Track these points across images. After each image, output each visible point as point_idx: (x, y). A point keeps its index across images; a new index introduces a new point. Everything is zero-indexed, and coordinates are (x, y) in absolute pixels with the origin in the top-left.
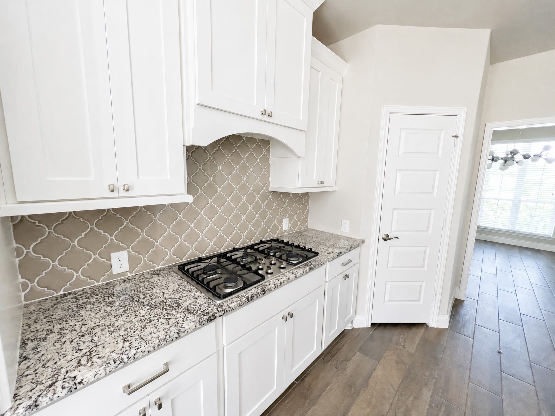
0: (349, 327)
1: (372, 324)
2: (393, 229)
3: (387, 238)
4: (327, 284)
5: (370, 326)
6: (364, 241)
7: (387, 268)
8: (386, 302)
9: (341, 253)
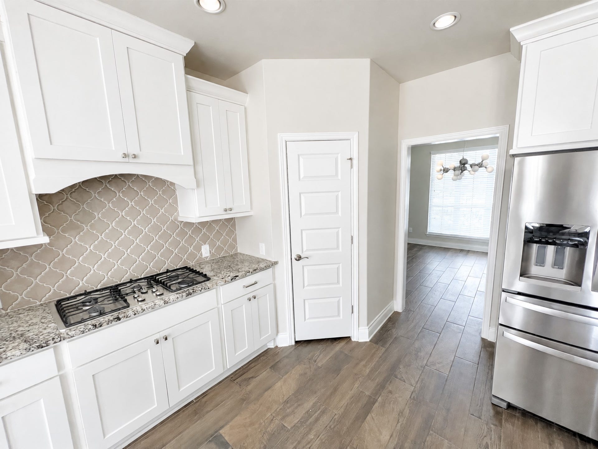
0: (271, 345)
1: (297, 342)
2: (305, 249)
3: (299, 258)
4: (223, 306)
5: (293, 343)
6: (276, 263)
7: (304, 287)
8: (308, 319)
9: (237, 276)
